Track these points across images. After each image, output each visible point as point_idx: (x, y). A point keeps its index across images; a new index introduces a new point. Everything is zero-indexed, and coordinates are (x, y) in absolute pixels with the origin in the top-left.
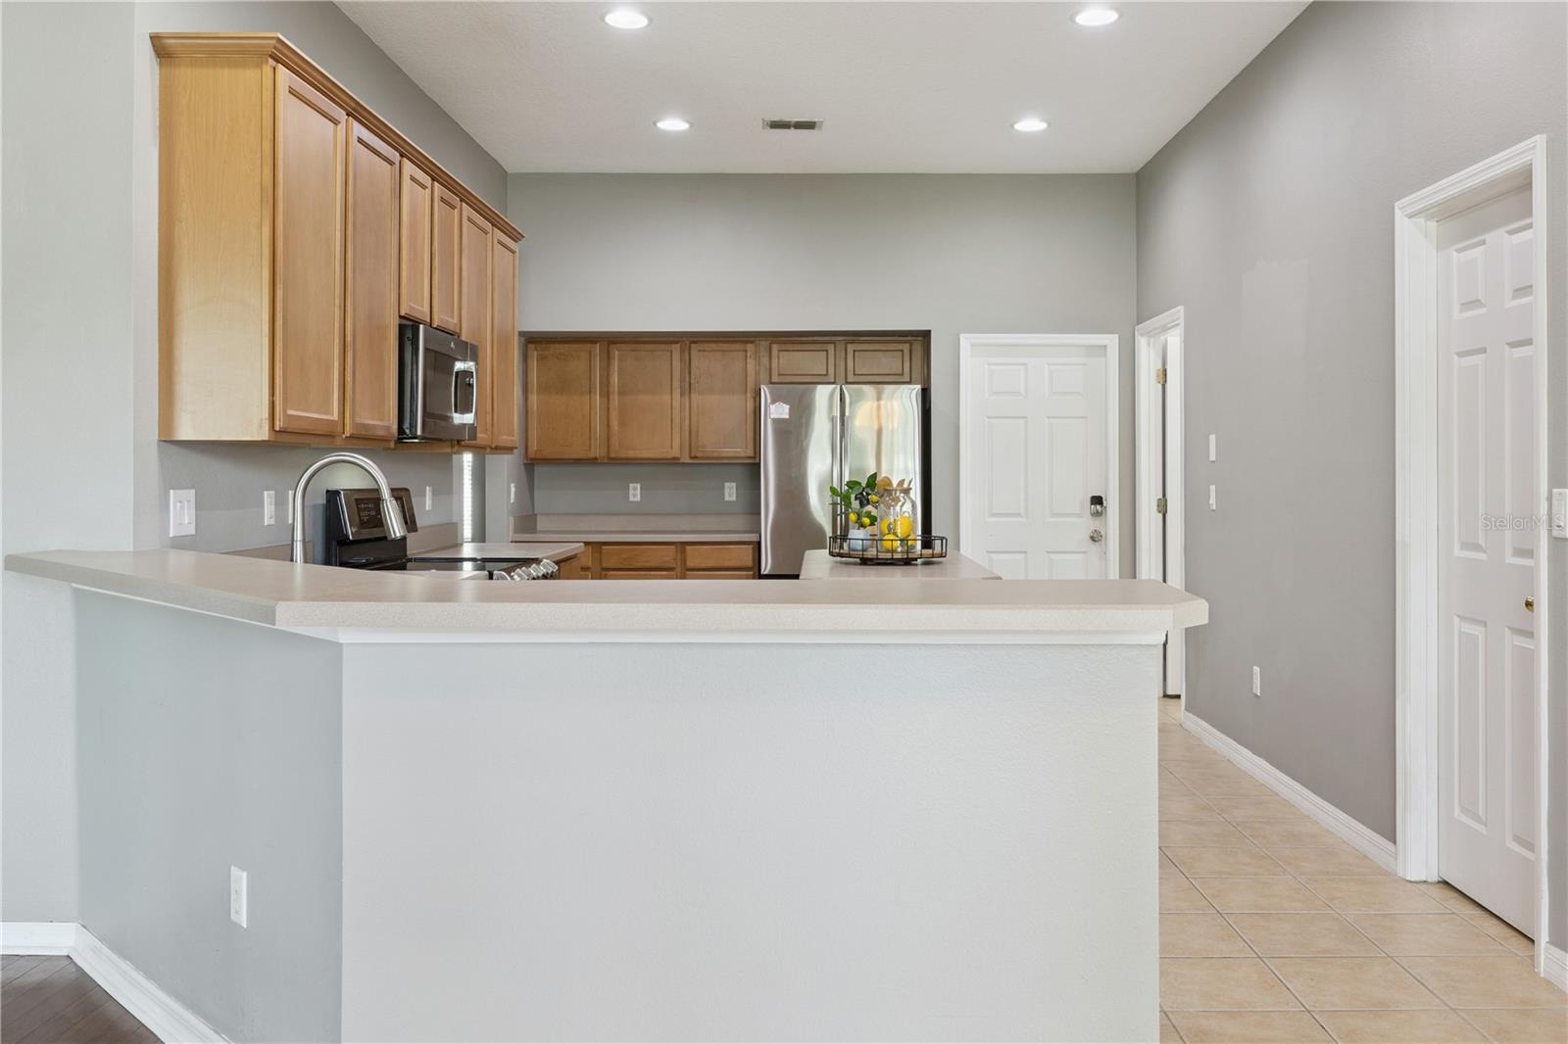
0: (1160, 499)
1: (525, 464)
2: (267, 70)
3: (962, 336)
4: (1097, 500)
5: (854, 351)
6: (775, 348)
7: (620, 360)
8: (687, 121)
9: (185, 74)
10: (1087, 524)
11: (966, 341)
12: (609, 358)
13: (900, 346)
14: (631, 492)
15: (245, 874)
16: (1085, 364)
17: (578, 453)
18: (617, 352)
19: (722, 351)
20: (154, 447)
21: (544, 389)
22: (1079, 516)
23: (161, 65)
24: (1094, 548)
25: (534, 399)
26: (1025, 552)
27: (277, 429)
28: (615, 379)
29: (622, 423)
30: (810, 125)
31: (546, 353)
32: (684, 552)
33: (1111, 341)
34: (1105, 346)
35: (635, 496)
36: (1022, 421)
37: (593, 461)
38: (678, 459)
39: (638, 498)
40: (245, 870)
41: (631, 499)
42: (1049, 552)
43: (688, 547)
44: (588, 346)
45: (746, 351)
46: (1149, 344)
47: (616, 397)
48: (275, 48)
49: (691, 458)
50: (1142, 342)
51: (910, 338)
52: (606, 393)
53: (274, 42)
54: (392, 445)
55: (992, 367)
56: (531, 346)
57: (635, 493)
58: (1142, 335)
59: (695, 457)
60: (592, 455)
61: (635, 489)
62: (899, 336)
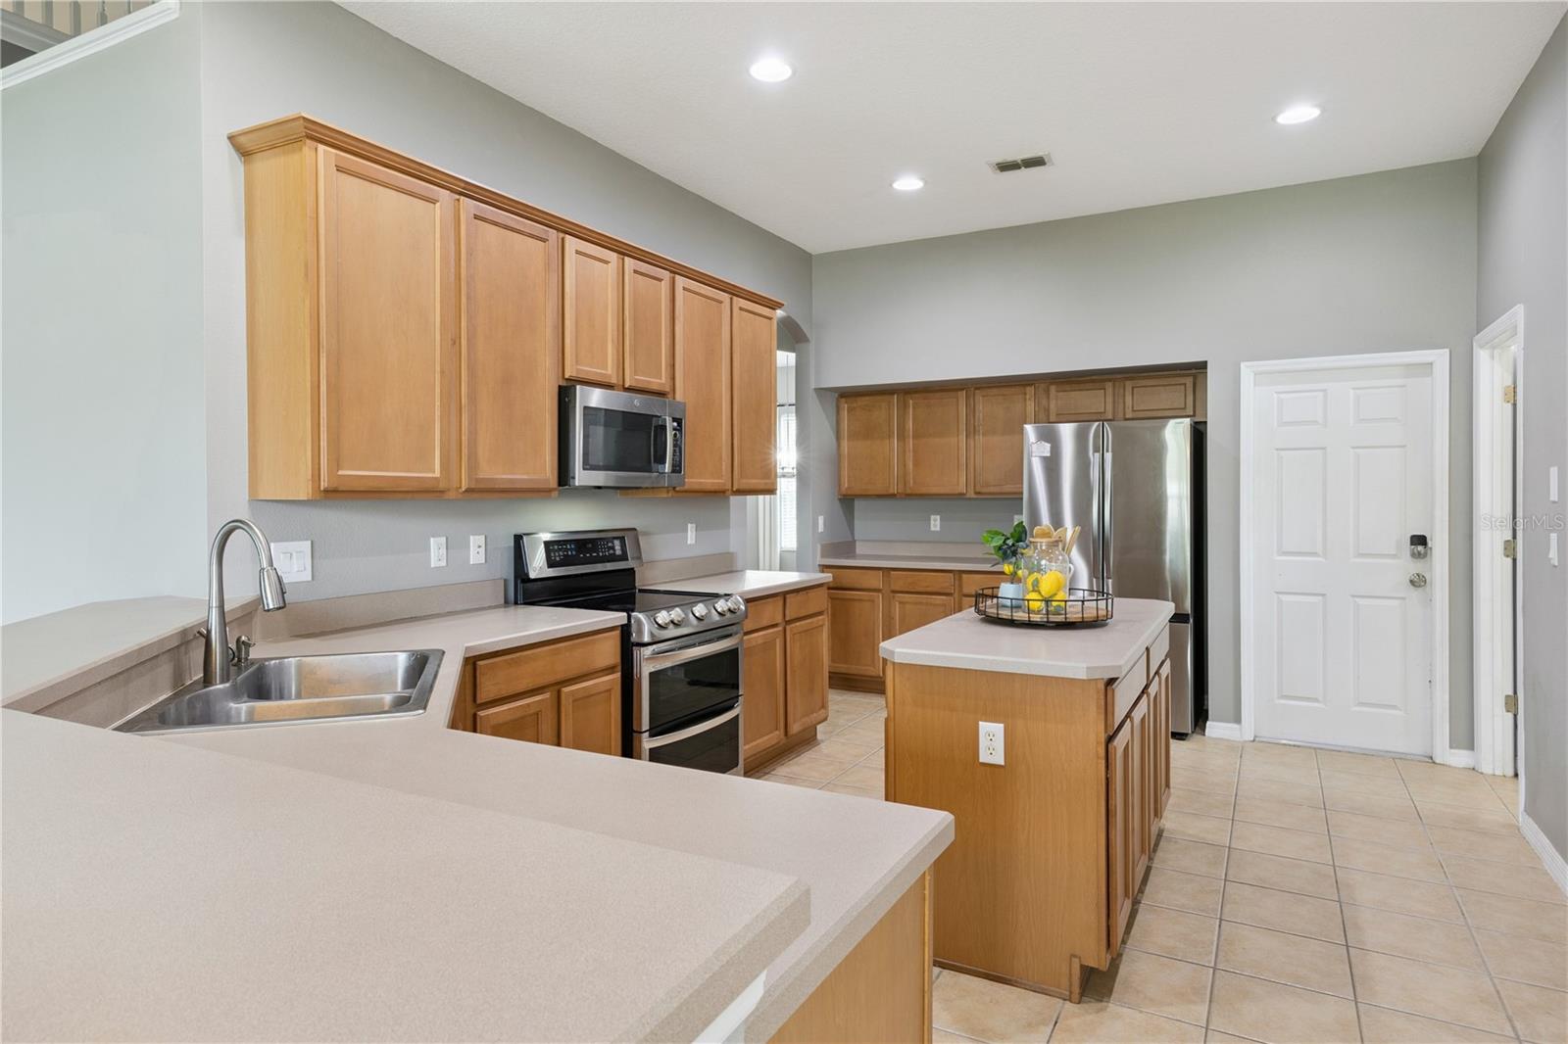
0: (1507, 542)
1: (840, 500)
2: (307, 152)
3: (1243, 365)
4: (1420, 540)
5: (1133, 388)
6: (1053, 389)
7: (914, 408)
8: (922, 179)
10: (1406, 565)
11: (1247, 370)
12: (906, 406)
13: (1182, 380)
14: (932, 522)
16: (1404, 386)
17: (879, 489)
18: (911, 402)
19: (1004, 395)
20: (244, 507)
21: (853, 436)
22: (1394, 556)
23: (244, 163)
24: (1415, 594)
25: (845, 444)
26: (1323, 595)
27: (323, 489)
28: (910, 424)
29: (916, 464)
30: (1038, 162)
31: (855, 405)
32: (960, 579)
33: (1440, 358)
34: (1431, 364)
35: (935, 526)
36: (1319, 452)
37: (892, 496)
38: (964, 494)
39: (938, 529)
41: (933, 529)
42: (1353, 596)
43: (964, 576)
44: (886, 397)
45: (1025, 394)
46: (1492, 357)
47: (911, 440)
48: (305, 128)
49: (976, 493)
50: (1483, 358)
51: (1194, 371)
52: (902, 437)
53: (302, 121)
54: (554, 495)
55: (1282, 396)
56: (843, 400)
57: (936, 523)
58: (1481, 347)
59: (979, 493)
60: (891, 491)
61: (935, 520)
62: (1181, 370)
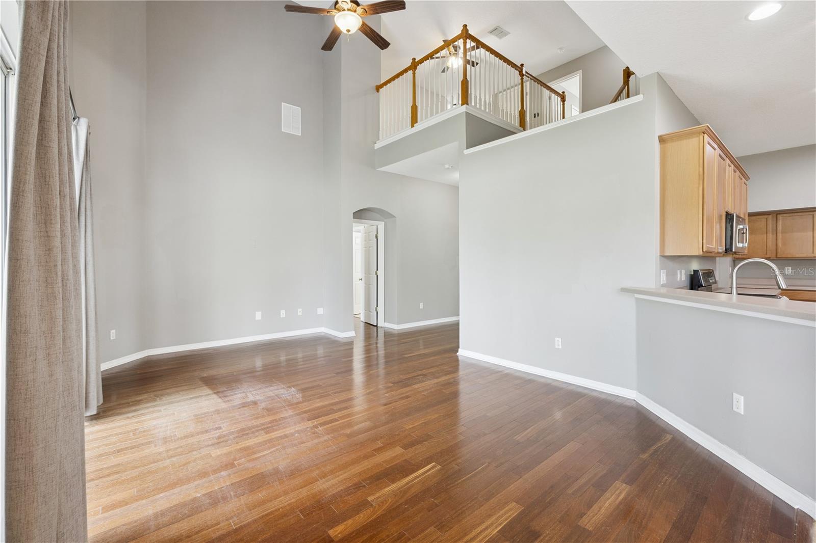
2: (701, 137)
7: (782, 220)
9: (670, 146)
12: (777, 220)
15: (742, 397)
18: (781, 218)
20: (659, 257)
23: (660, 144)
27: (704, 251)
28: (780, 228)
39: (790, 273)
40: (742, 395)
44: (766, 216)
47: (780, 234)
48: (705, 129)
52: (775, 233)
53: (706, 127)
54: (722, 255)
60: (768, 256)
61: (788, 269)
